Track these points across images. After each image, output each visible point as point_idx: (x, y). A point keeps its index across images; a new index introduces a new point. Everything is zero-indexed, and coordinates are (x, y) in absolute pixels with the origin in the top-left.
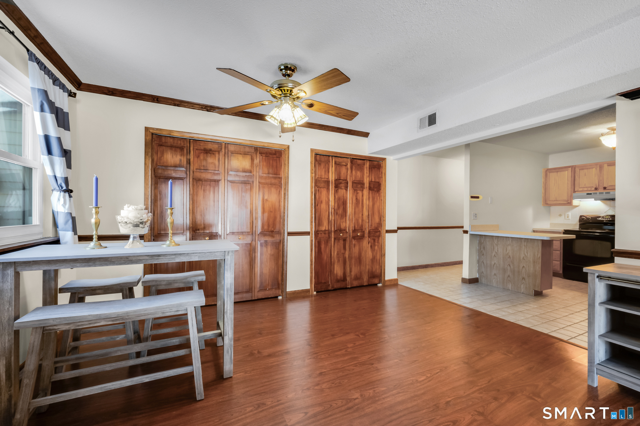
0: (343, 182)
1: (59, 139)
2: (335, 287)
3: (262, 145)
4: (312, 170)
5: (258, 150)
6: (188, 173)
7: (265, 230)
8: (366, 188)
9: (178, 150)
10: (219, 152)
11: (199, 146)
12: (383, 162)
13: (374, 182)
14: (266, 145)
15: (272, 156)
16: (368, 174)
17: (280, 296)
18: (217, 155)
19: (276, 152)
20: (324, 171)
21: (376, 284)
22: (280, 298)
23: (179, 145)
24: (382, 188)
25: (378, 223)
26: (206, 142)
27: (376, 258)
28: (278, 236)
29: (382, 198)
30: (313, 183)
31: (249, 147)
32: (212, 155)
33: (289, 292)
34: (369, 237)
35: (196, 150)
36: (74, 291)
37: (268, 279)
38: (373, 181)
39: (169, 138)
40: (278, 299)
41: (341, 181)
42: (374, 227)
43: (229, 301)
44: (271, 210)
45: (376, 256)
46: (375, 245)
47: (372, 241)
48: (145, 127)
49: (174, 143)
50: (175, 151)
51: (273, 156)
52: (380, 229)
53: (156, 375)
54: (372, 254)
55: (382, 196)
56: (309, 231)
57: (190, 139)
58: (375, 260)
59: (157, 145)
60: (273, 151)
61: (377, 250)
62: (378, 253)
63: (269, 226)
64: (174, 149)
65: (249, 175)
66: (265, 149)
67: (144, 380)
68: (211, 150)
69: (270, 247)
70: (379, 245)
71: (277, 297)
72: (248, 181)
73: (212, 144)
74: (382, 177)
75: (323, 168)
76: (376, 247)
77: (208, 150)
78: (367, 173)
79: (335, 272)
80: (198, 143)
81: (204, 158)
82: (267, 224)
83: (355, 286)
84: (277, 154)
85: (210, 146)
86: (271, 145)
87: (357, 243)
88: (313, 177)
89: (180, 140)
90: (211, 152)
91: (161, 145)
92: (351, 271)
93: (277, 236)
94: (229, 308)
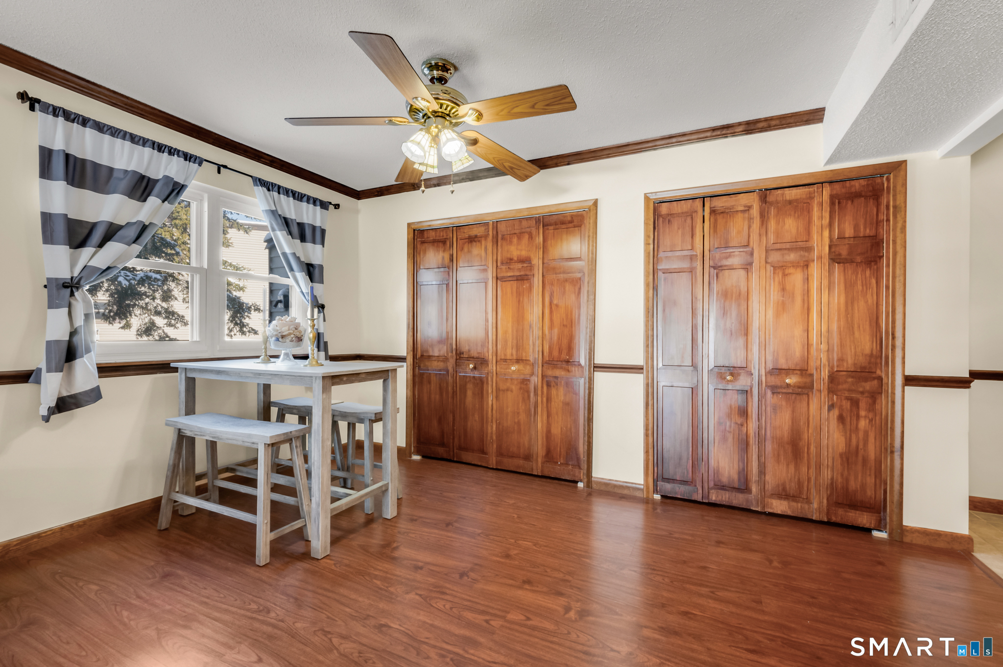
0: (736, 253)
1: (294, 254)
2: (714, 498)
3: (547, 210)
4: (647, 236)
5: (540, 222)
6: (451, 274)
7: (553, 358)
8: (820, 258)
9: (441, 244)
10: (486, 239)
11: (463, 234)
12: (892, 175)
13: (854, 237)
14: (553, 209)
15: (565, 227)
16: (826, 221)
17: (581, 481)
18: (483, 242)
19: (572, 218)
20: (680, 235)
21: (869, 531)
22: (581, 485)
23: (441, 238)
24: (888, 252)
25: (871, 355)
26: (470, 226)
27: (861, 453)
28: (578, 370)
29: (888, 280)
30: (649, 265)
31: (527, 220)
32: (477, 242)
33: (596, 479)
34: (831, 391)
35: (460, 240)
36: (282, 407)
37: (559, 445)
38: (847, 235)
39: (431, 231)
40: (577, 487)
41: (731, 250)
42: (855, 364)
43: (316, 449)
44: (565, 323)
45: (861, 446)
46: (858, 417)
47: (847, 405)
48: (408, 224)
49: (436, 236)
50: (438, 246)
51: (568, 227)
52: (878, 372)
53: (232, 512)
54: (843, 439)
55: (888, 276)
56: (643, 364)
57: (453, 227)
58: (860, 458)
59: (420, 242)
60: (567, 216)
61: (866, 433)
62: (871, 439)
63: (560, 351)
64: (436, 244)
65: (527, 266)
66: (554, 216)
67: (224, 511)
68: (476, 236)
69: (562, 388)
70: (878, 418)
71: (577, 482)
72: (526, 275)
73: (477, 227)
74: (888, 220)
75: (679, 229)
76: (863, 424)
77: (473, 237)
78: (821, 218)
79: (712, 463)
80: (462, 230)
81: (468, 249)
82: (557, 347)
83: (779, 512)
84: (575, 221)
85: (476, 231)
86: (562, 207)
87: (784, 403)
88: (649, 253)
89: (443, 231)
90: (476, 239)
91: (423, 242)
92: (762, 472)
93: (575, 370)
94: (316, 459)
